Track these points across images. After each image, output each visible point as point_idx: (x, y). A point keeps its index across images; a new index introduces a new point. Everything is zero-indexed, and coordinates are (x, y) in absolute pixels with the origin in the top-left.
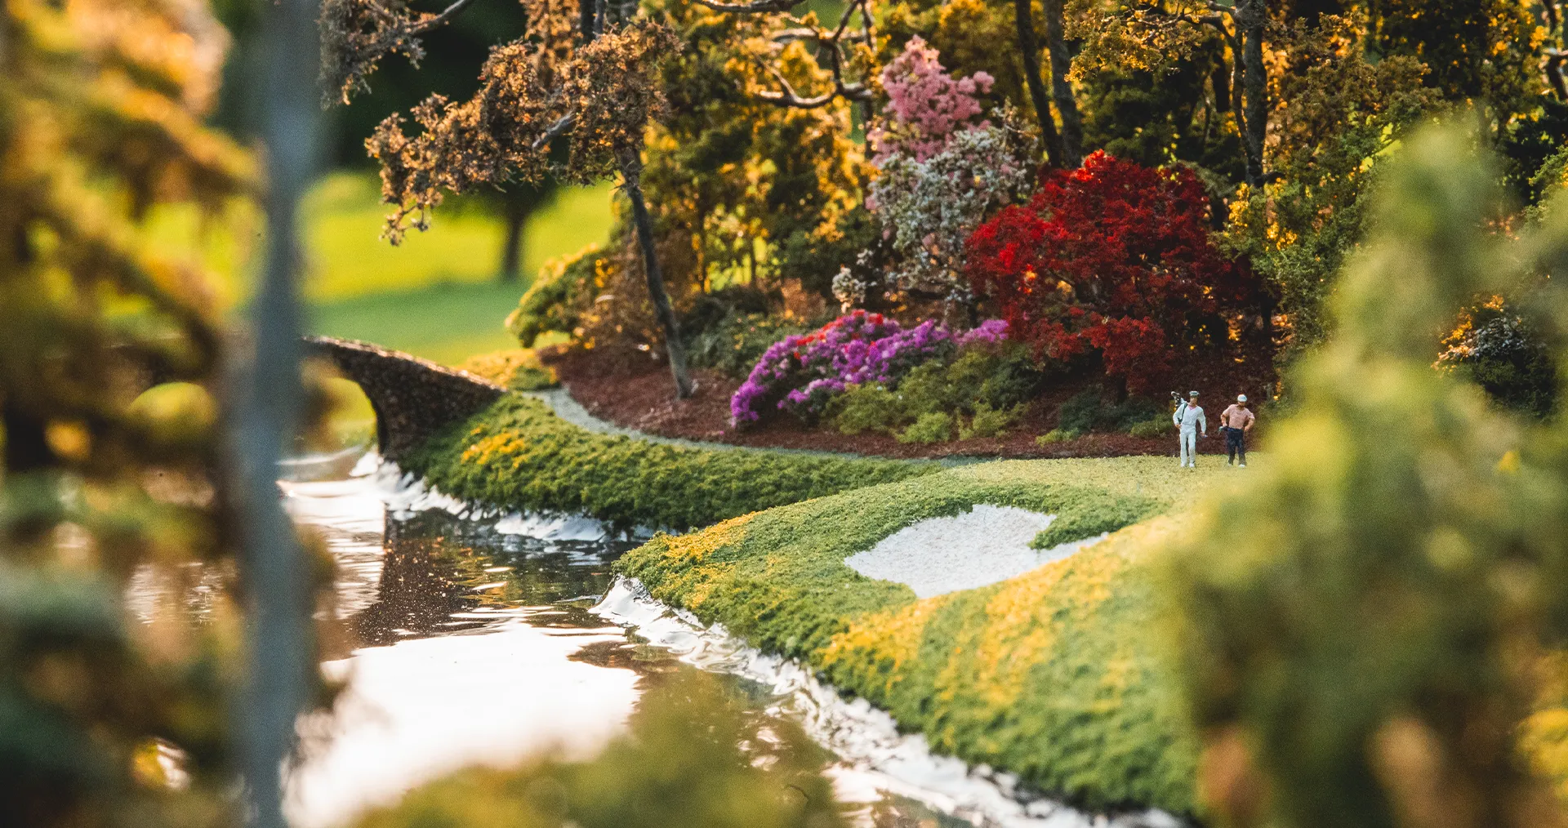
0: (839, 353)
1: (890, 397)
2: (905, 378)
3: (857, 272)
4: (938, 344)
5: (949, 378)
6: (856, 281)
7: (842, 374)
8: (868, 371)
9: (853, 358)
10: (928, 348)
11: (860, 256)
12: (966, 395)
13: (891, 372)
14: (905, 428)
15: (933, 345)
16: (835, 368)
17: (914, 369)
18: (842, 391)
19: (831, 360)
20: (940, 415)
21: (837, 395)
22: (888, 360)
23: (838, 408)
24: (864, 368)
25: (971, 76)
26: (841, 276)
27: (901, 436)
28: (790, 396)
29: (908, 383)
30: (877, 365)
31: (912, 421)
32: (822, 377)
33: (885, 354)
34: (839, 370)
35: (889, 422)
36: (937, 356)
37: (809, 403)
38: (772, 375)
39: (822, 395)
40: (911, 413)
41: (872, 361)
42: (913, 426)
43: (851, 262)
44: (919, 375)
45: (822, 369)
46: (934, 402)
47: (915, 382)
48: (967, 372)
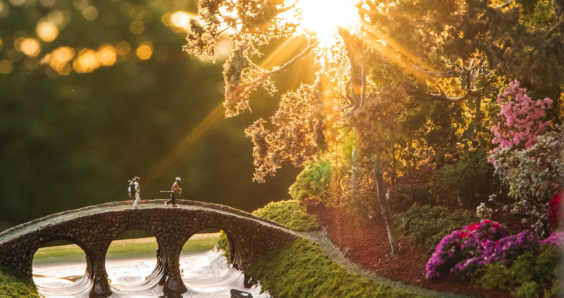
0: (480, 245)
1: (507, 272)
2: (515, 262)
3: (488, 205)
4: (530, 243)
5: (537, 262)
6: (488, 209)
7: (482, 256)
8: (496, 256)
9: (488, 249)
10: (525, 246)
11: (490, 197)
12: (546, 273)
13: (507, 258)
14: (516, 289)
15: (527, 244)
16: (479, 252)
17: (519, 258)
18: (484, 265)
19: (476, 248)
20: (533, 284)
21: (481, 268)
22: (506, 251)
23: (481, 274)
24: (494, 254)
25: (542, 99)
26: (481, 206)
27: (514, 293)
28: (456, 266)
29: (517, 265)
30: (499, 254)
31: (519, 285)
32: (471, 257)
33: (504, 248)
34: (481, 253)
35: (507, 284)
36: (529, 250)
37: (466, 271)
38: (447, 255)
39: (473, 267)
40: (518, 280)
41: (497, 251)
42: (520, 287)
43: (485, 200)
44: (522, 260)
45: (472, 253)
46: (530, 276)
47: (520, 264)
48: (546, 261)
